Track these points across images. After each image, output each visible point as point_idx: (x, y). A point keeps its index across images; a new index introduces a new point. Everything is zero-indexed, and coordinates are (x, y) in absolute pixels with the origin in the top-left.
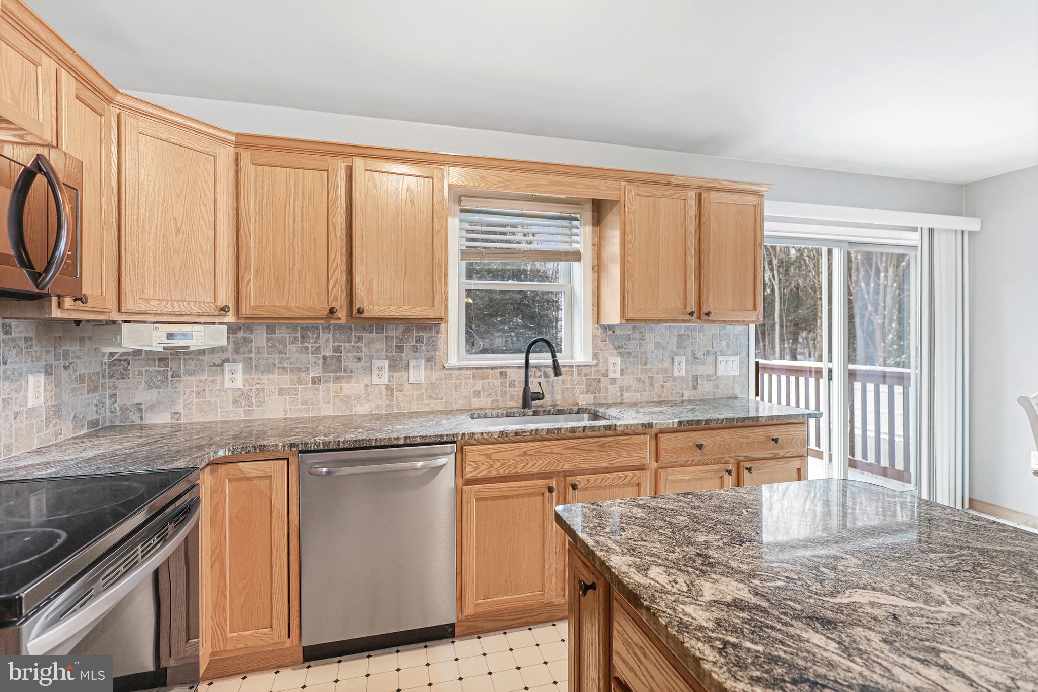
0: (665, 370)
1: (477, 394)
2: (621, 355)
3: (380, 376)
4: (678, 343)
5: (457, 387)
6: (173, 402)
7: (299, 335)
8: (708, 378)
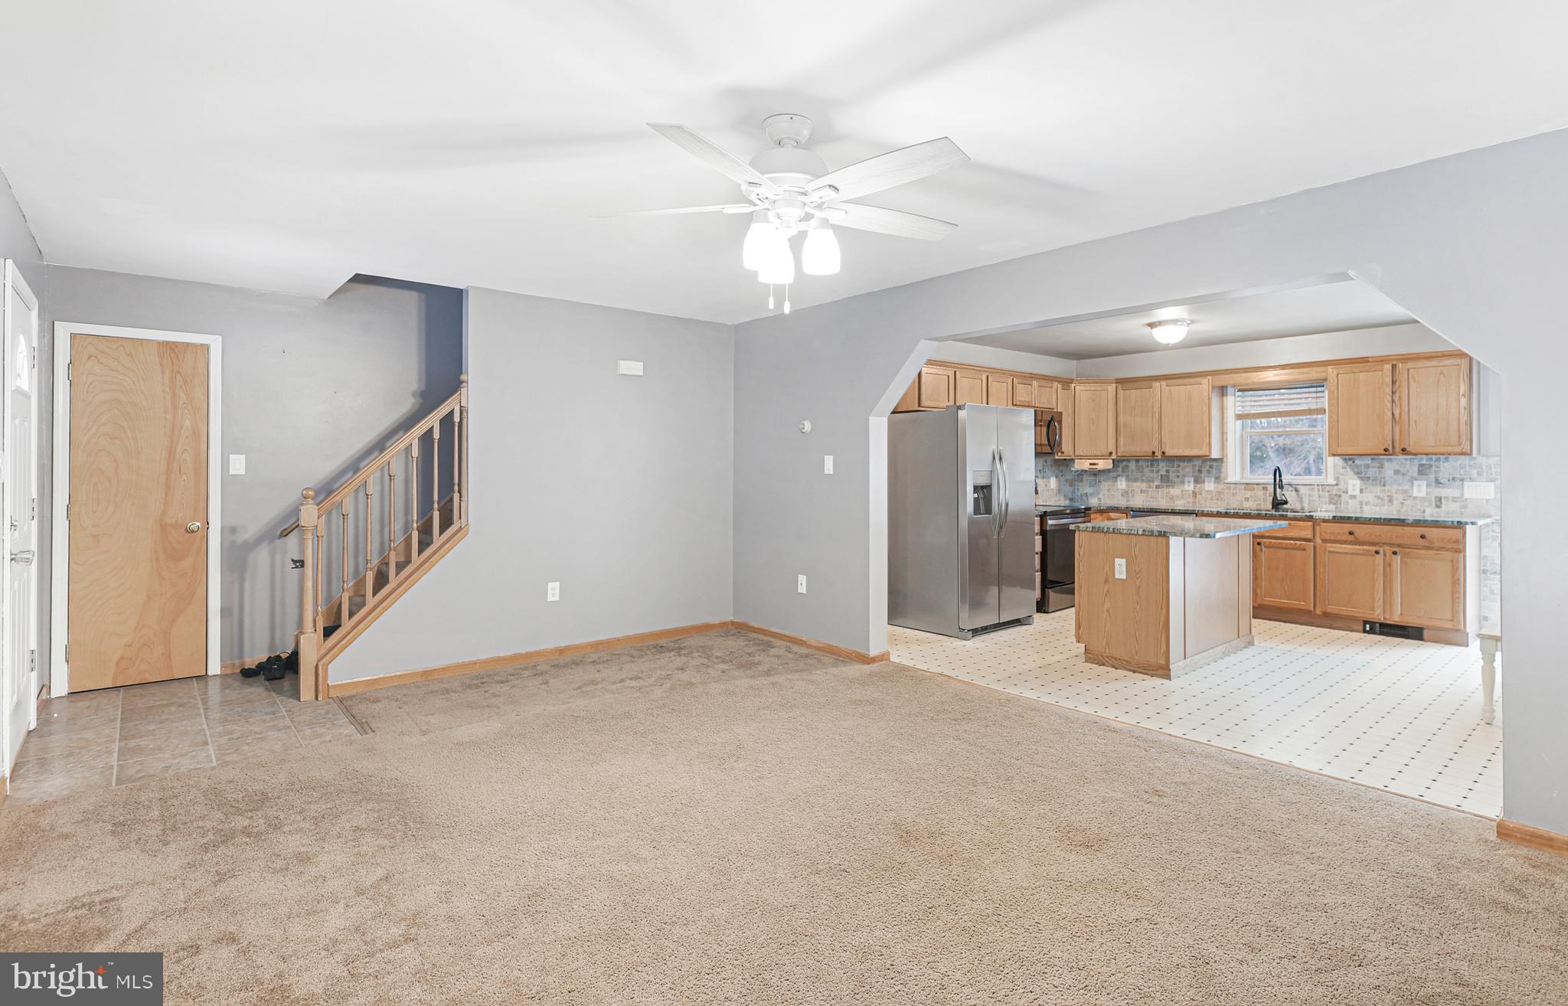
0: (1405, 492)
1: (1247, 499)
2: (1361, 479)
3: (1189, 486)
4: (1419, 471)
5: (1233, 495)
6: (1098, 493)
7: (1149, 464)
8: (1454, 500)
